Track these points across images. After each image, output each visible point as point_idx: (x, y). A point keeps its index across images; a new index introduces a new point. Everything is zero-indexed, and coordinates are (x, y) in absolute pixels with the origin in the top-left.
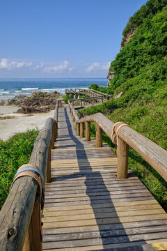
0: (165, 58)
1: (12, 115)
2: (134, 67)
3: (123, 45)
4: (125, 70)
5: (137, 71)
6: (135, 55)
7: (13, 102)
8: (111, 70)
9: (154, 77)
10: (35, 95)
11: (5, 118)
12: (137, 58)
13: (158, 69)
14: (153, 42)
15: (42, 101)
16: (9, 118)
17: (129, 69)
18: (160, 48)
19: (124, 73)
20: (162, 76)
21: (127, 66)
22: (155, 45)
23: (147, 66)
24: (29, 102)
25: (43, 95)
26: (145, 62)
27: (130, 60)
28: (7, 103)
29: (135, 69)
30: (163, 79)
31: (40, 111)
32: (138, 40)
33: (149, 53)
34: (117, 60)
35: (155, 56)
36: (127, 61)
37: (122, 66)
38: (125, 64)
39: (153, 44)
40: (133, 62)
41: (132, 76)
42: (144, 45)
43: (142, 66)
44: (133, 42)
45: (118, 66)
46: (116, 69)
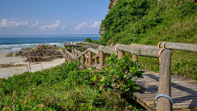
0: (144, 18)
1: (22, 63)
2: (120, 24)
3: (110, 8)
4: (113, 27)
5: (122, 27)
6: (120, 15)
7: (20, 54)
8: (102, 27)
9: (137, 31)
10: (39, 47)
11: (17, 66)
12: (122, 17)
13: (140, 25)
14: (134, 6)
15: (45, 52)
16: (20, 65)
17: (116, 26)
18: (139, 11)
19: (112, 29)
20: (143, 31)
21: (115, 24)
22: (135, 8)
23: (131, 24)
24: (34, 53)
25: (46, 47)
26: (128, 20)
27: (117, 19)
28: (14, 54)
29: (121, 26)
30: (144, 32)
31: (45, 60)
32: (122, 4)
33: (131, 14)
34: (107, 19)
35: (136, 16)
36: (114, 20)
37: (111, 23)
38: (113, 22)
39: (134, 7)
40: (119, 21)
41: (119, 31)
42: (127, 8)
43: (127, 24)
44: (118, 6)
45: (107, 24)
46: (106, 26)
